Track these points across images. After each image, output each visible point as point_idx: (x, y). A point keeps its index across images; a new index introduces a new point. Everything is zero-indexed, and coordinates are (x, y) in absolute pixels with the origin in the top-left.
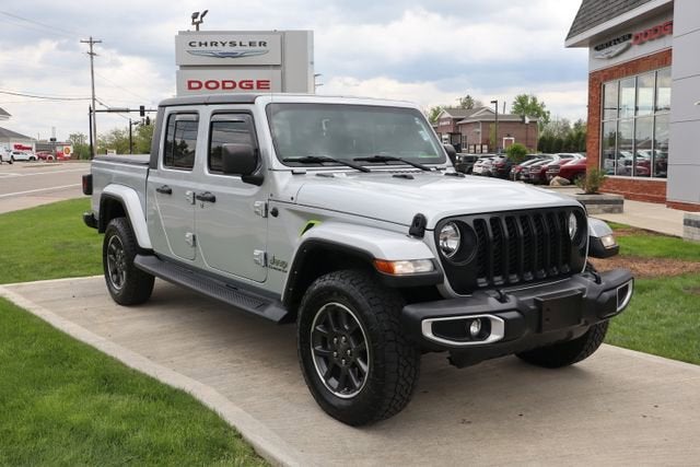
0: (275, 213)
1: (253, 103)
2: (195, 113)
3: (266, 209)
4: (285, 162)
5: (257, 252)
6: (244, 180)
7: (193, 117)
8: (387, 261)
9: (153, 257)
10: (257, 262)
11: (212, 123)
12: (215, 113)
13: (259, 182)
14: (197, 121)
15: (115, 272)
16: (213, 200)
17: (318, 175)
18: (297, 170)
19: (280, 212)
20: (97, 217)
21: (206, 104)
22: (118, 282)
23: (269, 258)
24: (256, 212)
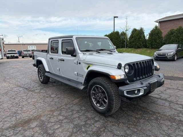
0: (80, 63)
1: (72, 37)
2: (58, 40)
3: (77, 63)
4: (81, 51)
5: (75, 73)
6: (72, 56)
7: (57, 41)
8: (114, 76)
9: (49, 73)
10: (75, 75)
11: (62, 43)
12: (63, 40)
13: (75, 56)
14: (58, 42)
15: (41, 76)
16: (63, 60)
17: (89, 54)
18: (84, 53)
19: (81, 63)
20: (36, 64)
21: (60, 38)
22: (41, 78)
23: (79, 74)
24: (75, 63)
